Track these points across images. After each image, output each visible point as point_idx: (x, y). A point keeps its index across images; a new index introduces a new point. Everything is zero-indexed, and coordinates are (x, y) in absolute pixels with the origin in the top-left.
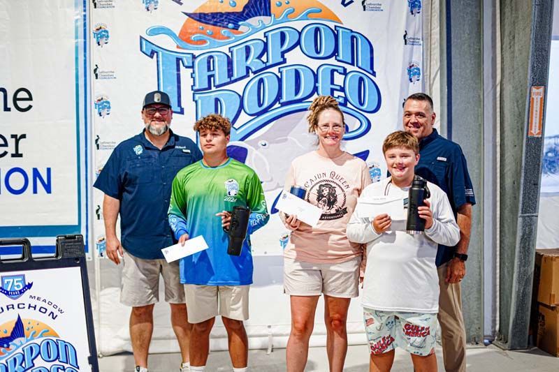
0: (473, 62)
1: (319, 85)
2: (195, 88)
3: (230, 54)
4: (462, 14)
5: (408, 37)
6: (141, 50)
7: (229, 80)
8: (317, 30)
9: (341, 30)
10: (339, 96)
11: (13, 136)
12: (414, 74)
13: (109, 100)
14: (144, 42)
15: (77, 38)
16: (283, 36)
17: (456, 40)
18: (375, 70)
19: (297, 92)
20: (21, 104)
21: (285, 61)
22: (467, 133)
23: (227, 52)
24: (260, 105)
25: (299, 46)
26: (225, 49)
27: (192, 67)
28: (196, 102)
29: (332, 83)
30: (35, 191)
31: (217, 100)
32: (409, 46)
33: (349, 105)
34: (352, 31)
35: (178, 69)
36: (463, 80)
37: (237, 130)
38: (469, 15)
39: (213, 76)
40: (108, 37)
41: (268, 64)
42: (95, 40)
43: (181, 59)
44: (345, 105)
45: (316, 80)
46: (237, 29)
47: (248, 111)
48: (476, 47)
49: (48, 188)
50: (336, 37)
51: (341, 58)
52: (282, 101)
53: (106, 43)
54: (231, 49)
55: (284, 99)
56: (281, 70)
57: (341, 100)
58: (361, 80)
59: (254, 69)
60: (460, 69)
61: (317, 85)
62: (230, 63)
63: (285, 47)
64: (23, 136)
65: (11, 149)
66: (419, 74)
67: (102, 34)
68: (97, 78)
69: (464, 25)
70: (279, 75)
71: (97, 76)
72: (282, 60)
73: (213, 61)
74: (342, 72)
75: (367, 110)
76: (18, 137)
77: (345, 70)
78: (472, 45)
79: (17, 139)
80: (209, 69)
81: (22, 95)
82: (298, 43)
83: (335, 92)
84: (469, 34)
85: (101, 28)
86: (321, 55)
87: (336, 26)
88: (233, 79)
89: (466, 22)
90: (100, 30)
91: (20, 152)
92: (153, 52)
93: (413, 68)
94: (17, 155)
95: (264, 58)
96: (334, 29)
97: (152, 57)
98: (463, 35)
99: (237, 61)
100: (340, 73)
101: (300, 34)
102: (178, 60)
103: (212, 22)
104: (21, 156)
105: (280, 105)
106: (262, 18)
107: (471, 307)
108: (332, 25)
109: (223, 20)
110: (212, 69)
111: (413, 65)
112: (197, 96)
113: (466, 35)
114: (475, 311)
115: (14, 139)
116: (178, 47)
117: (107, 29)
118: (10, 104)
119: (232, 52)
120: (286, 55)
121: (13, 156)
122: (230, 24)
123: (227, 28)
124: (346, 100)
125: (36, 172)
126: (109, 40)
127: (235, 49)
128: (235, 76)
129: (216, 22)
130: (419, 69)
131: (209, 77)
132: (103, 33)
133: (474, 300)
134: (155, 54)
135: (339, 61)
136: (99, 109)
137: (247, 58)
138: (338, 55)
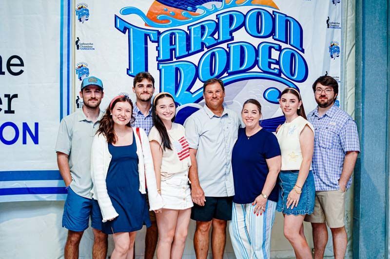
0: (381, 43)
1: (260, 59)
2: (159, 59)
3: (188, 32)
4: (373, 5)
5: (330, 21)
6: (116, 26)
7: (187, 53)
8: (259, 14)
9: (277, 14)
10: (275, 68)
11: (6, 96)
12: (335, 52)
13: (88, 67)
14: (118, 20)
15: (62, 15)
16: (231, 18)
17: (368, 25)
18: (304, 48)
19: (242, 64)
20: (13, 69)
21: (232, 39)
22: (376, 99)
23: (186, 30)
24: (212, 74)
25: (244, 27)
26: (185, 28)
27: (158, 42)
28: (160, 71)
29: (270, 57)
30: (25, 142)
31: (177, 69)
32: (330, 29)
33: (282, 76)
34: (286, 16)
35: (146, 43)
36: (374, 57)
37: (192, 94)
38: (379, 6)
39: (175, 49)
40: (88, 15)
41: (219, 41)
42: (77, 17)
43: (149, 35)
44: (279, 75)
45: (257, 55)
46: (195, 12)
47: (202, 79)
48: (384, 31)
49: (36, 140)
50: (274, 20)
51: (277, 37)
52: (229, 71)
53: (87, 20)
54: (190, 28)
55: (231, 70)
56: (230, 45)
57: (276, 71)
58: (293, 55)
59: (208, 45)
60: (372, 48)
61: (258, 58)
62: (188, 38)
63: (233, 27)
64: (16, 96)
65: (5, 106)
66: (339, 51)
67: (83, 13)
68: (78, 49)
69: (375, 14)
70: (228, 50)
71: (78, 47)
72: (230, 37)
73: (175, 37)
74: (278, 49)
75: (297, 80)
76: (11, 96)
77: (280, 47)
78: (381, 29)
79: (10, 98)
80: (171, 44)
81: (15, 61)
82: (244, 24)
83: (272, 65)
84: (378, 21)
85: (82, 7)
86: (262, 34)
87: (273, 11)
88: (190, 52)
89: (377, 11)
90: (82, 9)
91: (12, 109)
92: (125, 29)
93: (333, 47)
94: (10, 111)
95: (216, 36)
96: (272, 14)
97: (124, 33)
98: (374, 21)
99: (194, 37)
100: (276, 50)
101: (245, 16)
102: (146, 35)
103: (174, 5)
104: (13, 112)
105: (227, 75)
106: (215, 3)
107: (377, 239)
108: (271, 10)
109: (183, 4)
110: (173, 44)
111: (334, 44)
112: (161, 66)
113: (377, 21)
114: (381, 242)
115: (7, 98)
116: (146, 25)
117: (87, 8)
118: (4, 68)
119: (190, 30)
120: (234, 34)
121: (6, 112)
122: (189, 7)
123: (187, 10)
124: (280, 71)
125: (25, 126)
126: (89, 18)
127: (193, 27)
128: (193, 50)
129: (177, 5)
130: (338, 48)
131: (171, 50)
132: (84, 11)
133: (380, 233)
134: (127, 30)
135: (275, 39)
136: (79, 74)
137: (202, 35)
138: (275, 35)
